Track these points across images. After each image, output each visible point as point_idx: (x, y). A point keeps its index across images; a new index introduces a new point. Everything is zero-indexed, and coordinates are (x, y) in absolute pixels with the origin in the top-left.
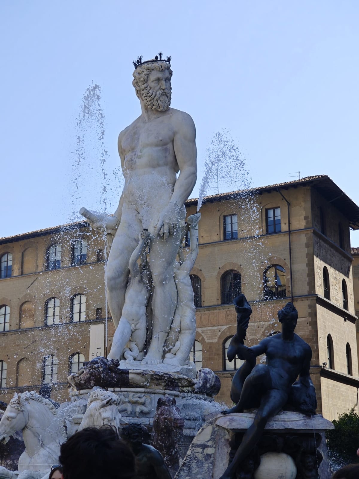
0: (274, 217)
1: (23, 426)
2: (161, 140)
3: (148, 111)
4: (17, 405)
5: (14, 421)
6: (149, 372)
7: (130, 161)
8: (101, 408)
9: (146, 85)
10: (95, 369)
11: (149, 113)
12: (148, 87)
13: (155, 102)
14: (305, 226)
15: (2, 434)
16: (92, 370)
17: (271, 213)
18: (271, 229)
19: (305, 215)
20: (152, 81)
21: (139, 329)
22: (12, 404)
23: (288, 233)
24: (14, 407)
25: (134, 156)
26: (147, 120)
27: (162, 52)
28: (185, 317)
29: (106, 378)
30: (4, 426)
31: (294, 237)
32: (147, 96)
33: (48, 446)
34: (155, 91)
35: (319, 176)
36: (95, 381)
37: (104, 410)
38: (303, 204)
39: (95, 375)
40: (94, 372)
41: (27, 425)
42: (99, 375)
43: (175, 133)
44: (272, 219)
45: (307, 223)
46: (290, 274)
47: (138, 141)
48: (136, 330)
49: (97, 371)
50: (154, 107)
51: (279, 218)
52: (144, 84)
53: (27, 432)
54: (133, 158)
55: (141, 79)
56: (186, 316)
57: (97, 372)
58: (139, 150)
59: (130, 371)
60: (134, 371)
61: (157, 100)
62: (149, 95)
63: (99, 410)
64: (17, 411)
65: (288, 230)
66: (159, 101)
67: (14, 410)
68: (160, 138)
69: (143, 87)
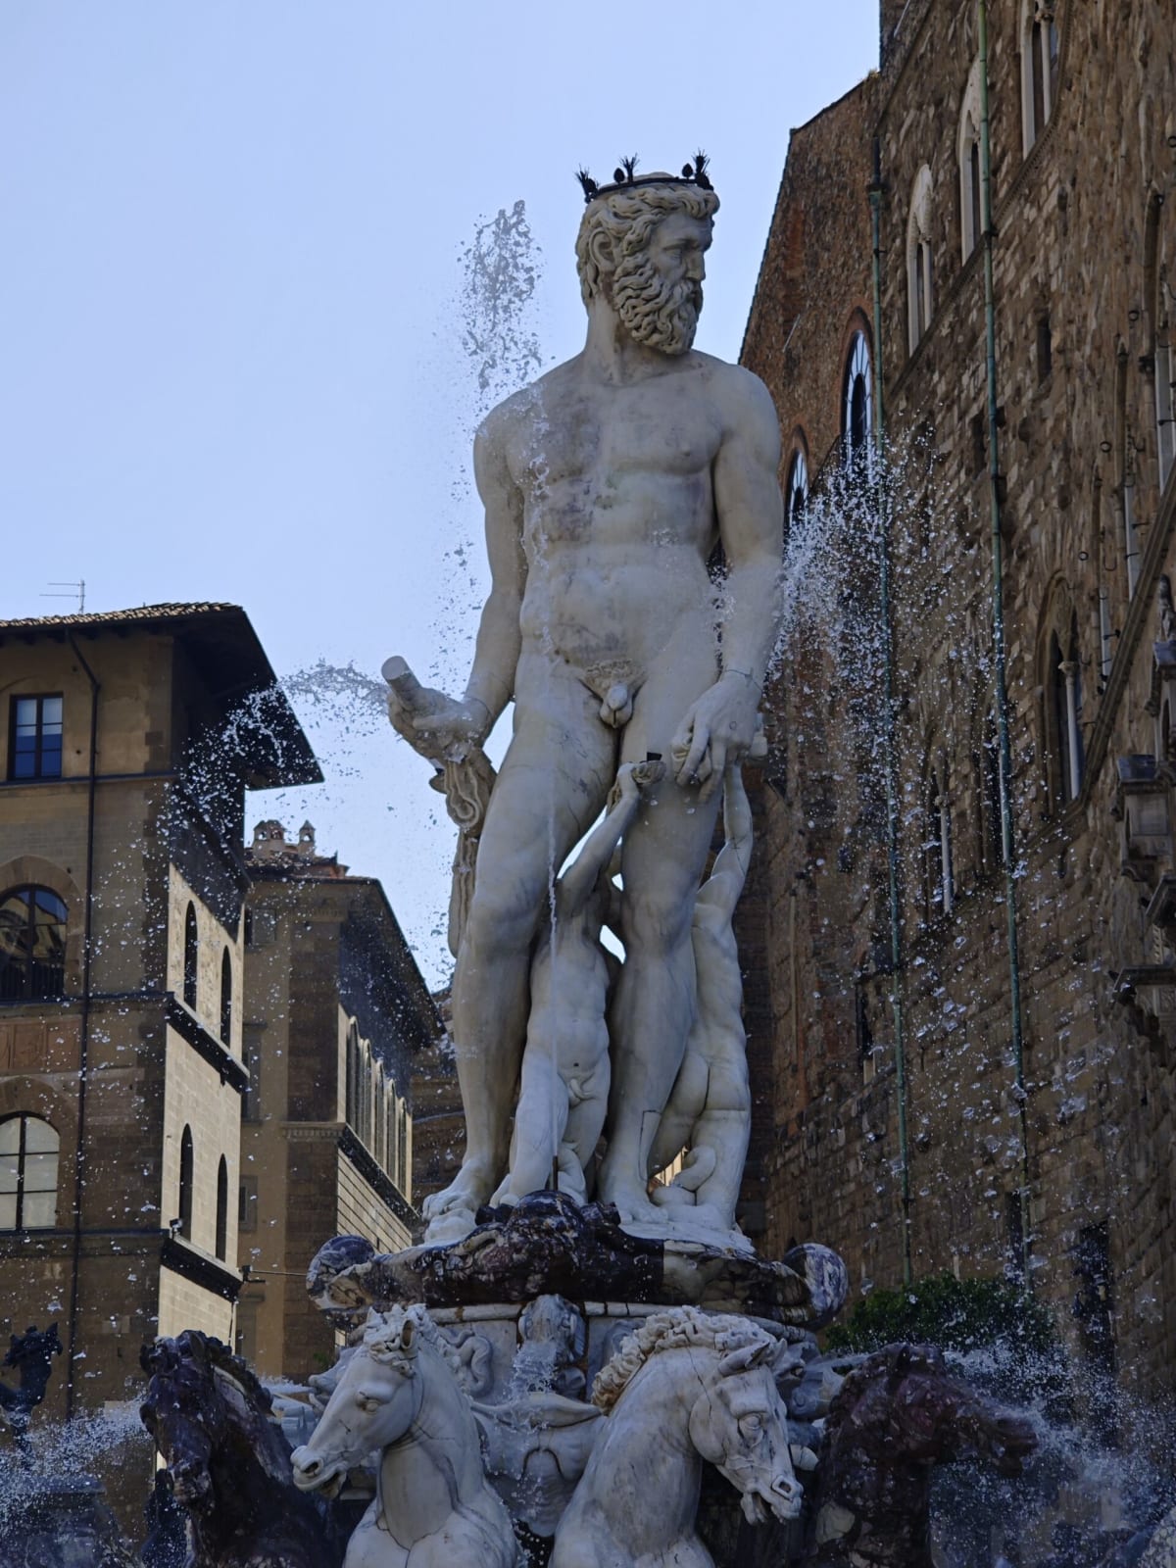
0: (40, 724)
1: (399, 1432)
2: (688, 454)
3: (623, 348)
4: (399, 1354)
5: (385, 1410)
6: (719, 1250)
7: (565, 513)
8: (725, 1375)
9: (640, 258)
10: (549, 1232)
11: (629, 354)
12: (649, 266)
13: (662, 321)
14: (146, 764)
15: (334, 1461)
16: (536, 1237)
17: (28, 712)
18: (26, 765)
19: (148, 730)
20: (666, 249)
21: (592, 1098)
22: (379, 1351)
23: (87, 782)
24: (389, 1362)
25: (581, 497)
26: (616, 377)
27: (707, 154)
28: (727, 1066)
29: (588, 1267)
30: (341, 1432)
31: (107, 799)
32: (638, 297)
33: (474, 1506)
34: (668, 283)
35: (211, 606)
36: (546, 1276)
37: (741, 1382)
38: (144, 692)
39: (551, 1254)
40: (548, 1242)
41: (414, 1429)
42: (566, 1253)
43: (725, 436)
44: (32, 732)
45: (154, 754)
46: (84, 917)
47: (596, 448)
48: (582, 1100)
49: (558, 1239)
50: (656, 337)
51: (57, 730)
52: (632, 254)
53: (413, 1454)
54: (579, 505)
55: (630, 237)
56: (728, 1061)
57: (560, 1243)
58: (603, 480)
59: (667, 1246)
60: (680, 1247)
61: (670, 316)
62: (645, 294)
63: (715, 1381)
64: (397, 1375)
65: (86, 771)
66: (676, 320)
67: (387, 1371)
68: (685, 447)
69: (630, 263)
